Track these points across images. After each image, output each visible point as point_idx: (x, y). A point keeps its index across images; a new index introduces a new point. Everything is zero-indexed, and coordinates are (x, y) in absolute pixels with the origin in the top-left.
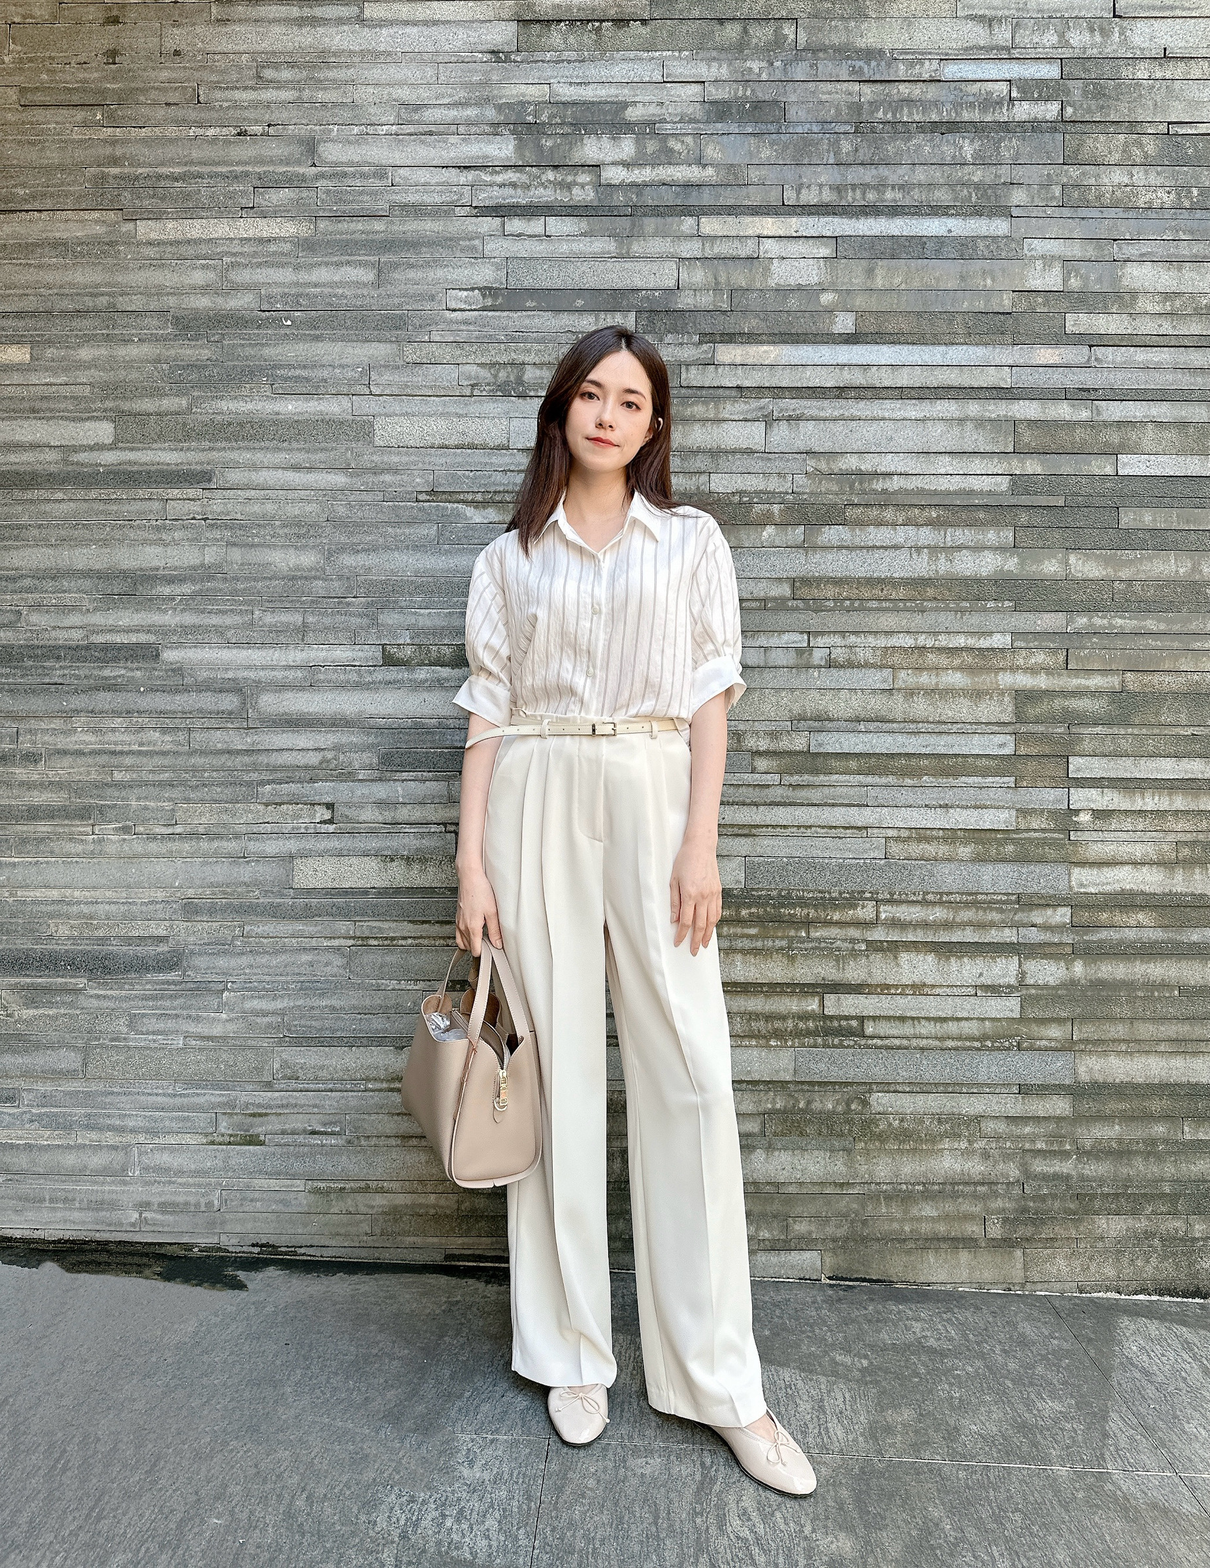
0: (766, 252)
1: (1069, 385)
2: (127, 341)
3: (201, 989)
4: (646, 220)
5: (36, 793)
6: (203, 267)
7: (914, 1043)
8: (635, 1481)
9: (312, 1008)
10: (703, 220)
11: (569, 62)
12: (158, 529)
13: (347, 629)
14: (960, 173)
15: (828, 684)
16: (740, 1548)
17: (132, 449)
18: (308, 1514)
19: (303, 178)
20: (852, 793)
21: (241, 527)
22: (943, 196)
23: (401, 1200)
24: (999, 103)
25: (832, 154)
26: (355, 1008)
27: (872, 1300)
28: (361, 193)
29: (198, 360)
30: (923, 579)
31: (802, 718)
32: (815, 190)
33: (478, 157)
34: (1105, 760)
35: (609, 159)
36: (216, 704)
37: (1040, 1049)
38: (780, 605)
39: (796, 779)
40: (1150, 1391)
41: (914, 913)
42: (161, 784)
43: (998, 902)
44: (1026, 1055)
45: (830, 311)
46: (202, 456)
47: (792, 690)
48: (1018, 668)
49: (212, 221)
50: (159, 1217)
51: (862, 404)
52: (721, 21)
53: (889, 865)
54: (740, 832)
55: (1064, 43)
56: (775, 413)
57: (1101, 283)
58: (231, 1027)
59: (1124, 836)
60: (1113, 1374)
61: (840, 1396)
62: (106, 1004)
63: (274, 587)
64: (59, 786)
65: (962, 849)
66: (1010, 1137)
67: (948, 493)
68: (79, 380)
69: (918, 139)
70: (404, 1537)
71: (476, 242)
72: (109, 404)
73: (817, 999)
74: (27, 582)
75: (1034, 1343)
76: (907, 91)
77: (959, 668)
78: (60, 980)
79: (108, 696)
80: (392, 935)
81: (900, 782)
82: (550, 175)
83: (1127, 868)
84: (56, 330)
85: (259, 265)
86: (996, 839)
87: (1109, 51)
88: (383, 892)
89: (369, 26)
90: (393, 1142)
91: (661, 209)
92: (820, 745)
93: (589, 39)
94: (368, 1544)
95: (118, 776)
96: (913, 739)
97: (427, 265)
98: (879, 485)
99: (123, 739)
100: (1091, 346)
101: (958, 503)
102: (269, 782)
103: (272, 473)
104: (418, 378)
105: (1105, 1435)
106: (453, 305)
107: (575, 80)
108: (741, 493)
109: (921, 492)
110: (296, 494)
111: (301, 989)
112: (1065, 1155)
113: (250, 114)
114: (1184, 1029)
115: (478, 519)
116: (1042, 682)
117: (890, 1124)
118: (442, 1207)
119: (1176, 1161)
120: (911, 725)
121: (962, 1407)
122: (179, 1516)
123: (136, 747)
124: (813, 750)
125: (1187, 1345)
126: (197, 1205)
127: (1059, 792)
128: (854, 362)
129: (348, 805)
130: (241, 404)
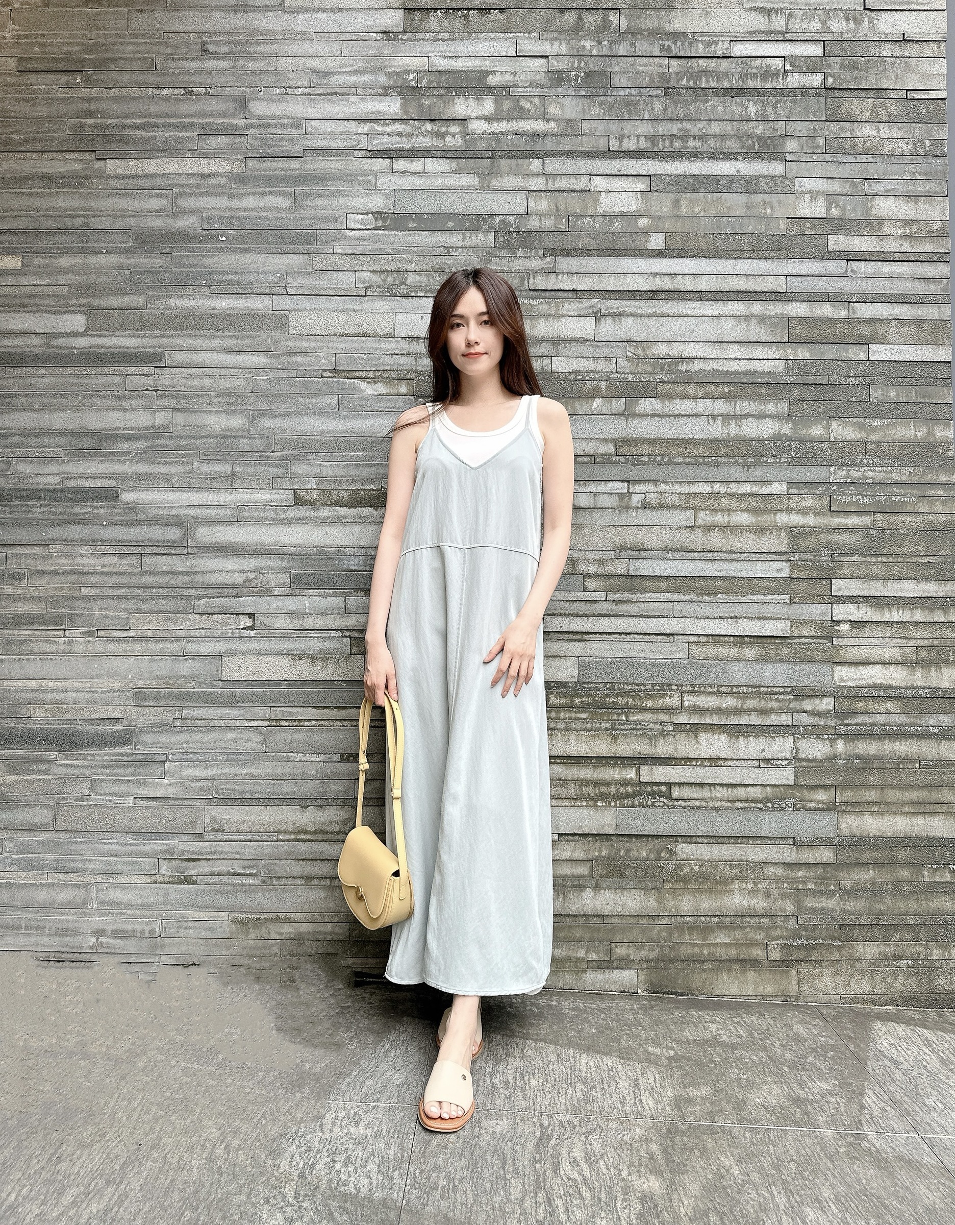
0: (596, 186)
1: (830, 289)
2: (97, 252)
3: (147, 761)
4: (503, 162)
5: (20, 604)
6: (158, 196)
7: (711, 804)
8: (487, 1137)
9: (236, 775)
10: (547, 161)
11: (444, 40)
12: (119, 398)
13: (267, 477)
14: (746, 127)
15: (644, 522)
16: (571, 1187)
17: (100, 336)
18: (226, 1160)
19: (237, 127)
20: (662, 607)
21: (184, 397)
22: (733, 145)
23: (305, 928)
24: (777, 75)
25: (647, 113)
26: (269, 776)
27: (678, 1008)
28: (281, 140)
29: (152, 267)
30: (717, 440)
31: (623, 548)
32: (634, 140)
33: (372, 112)
34: (860, 582)
35: (474, 115)
36: (163, 534)
37: (810, 809)
38: (607, 460)
39: (618, 596)
40: (898, 1075)
41: (710, 702)
42: (119, 598)
43: (776, 693)
44: (800, 815)
45: (646, 232)
46: (155, 342)
47: (615, 526)
48: (792, 510)
49: (165, 160)
50: (111, 941)
51: (670, 304)
52: (561, 10)
53: (691, 664)
54: (574, 637)
55: (826, 29)
56: (603, 311)
57: (856, 212)
58: (171, 792)
59: (876, 642)
60: (869, 1063)
61: (651, 1078)
62: (72, 771)
63: (210, 444)
64: (37, 598)
65: (748, 651)
66: (787, 879)
67: (737, 373)
68: (59, 283)
69: (714, 101)
70: (302, 1177)
71: (370, 178)
72: (83, 301)
73: (634, 769)
74: (16, 439)
75: (806, 1040)
76: (705, 64)
77: (746, 510)
78: (36, 753)
79: (78, 528)
80: (299, 717)
81: (700, 599)
82: (429, 126)
83: (878, 667)
84: (42, 243)
85: (201, 194)
86: (775, 643)
87: (860, 36)
88: (291, 683)
89: (288, 12)
90: (299, 882)
91: (514, 154)
92: (637, 569)
93: (459, 23)
94: (273, 1181)
95: (84, 591)
96: (710, 565)
97: (332, 195)
98: (683, 367)
99: (88, 562)
100: (848, 261)
101: (745, 381)
102: (204, 597)
103: (209, 355)
104: (325, 282)
105: (862, 1107)
106: (352, 226)
107: (448, 54)
108: (576, 372)
109: (716, 372)
110: (227, 372)
111: (227, 760)
112: (830, 894)
113: (196, 78)
114: (922, 795)
115: (370, 391)
116: (811, 520)
117: (692, 869)
118: (337, 934)
119: (917, 899)
120: (709, 554)
121: (750, 1085)
122: (122, 1161)
123: (99, 569)
124: (631, 573)
125: (927, 1042)
126: (143, 932)
127: (824, 607)
128: (664, 271)
129: (267, 614)
130: (186, 301)
